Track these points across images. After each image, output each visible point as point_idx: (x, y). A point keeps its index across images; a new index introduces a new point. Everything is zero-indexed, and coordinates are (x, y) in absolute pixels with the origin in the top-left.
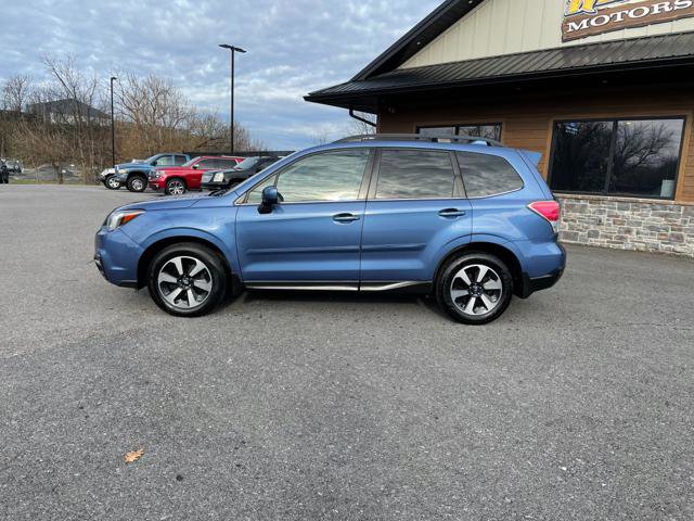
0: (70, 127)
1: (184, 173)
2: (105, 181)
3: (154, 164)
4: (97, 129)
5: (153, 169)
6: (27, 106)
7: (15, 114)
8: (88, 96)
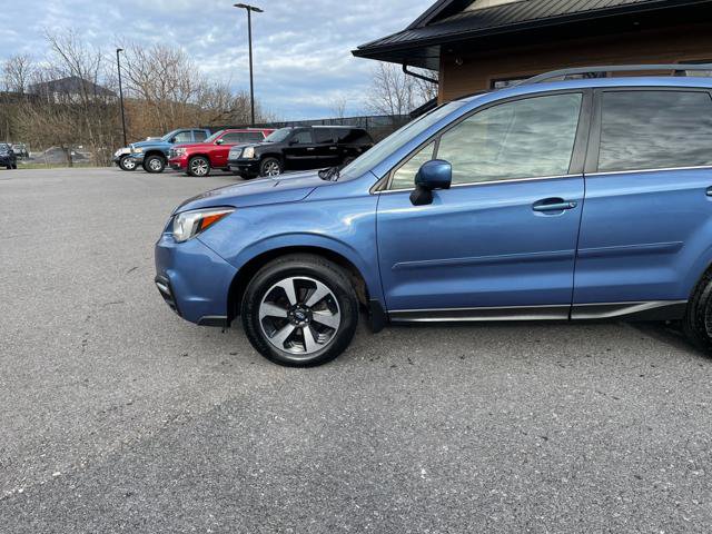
0: (75, 106)
1: (208, 150)
2: (120, 162)
3: (172, 141)
4: (104, 107)
5: (172, 147)
6: (30, 86)
7: (18, 96)
8: (92, 71)
